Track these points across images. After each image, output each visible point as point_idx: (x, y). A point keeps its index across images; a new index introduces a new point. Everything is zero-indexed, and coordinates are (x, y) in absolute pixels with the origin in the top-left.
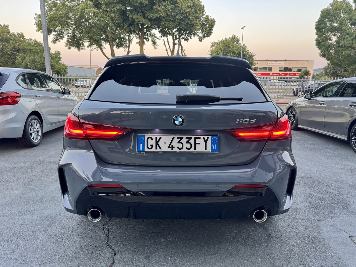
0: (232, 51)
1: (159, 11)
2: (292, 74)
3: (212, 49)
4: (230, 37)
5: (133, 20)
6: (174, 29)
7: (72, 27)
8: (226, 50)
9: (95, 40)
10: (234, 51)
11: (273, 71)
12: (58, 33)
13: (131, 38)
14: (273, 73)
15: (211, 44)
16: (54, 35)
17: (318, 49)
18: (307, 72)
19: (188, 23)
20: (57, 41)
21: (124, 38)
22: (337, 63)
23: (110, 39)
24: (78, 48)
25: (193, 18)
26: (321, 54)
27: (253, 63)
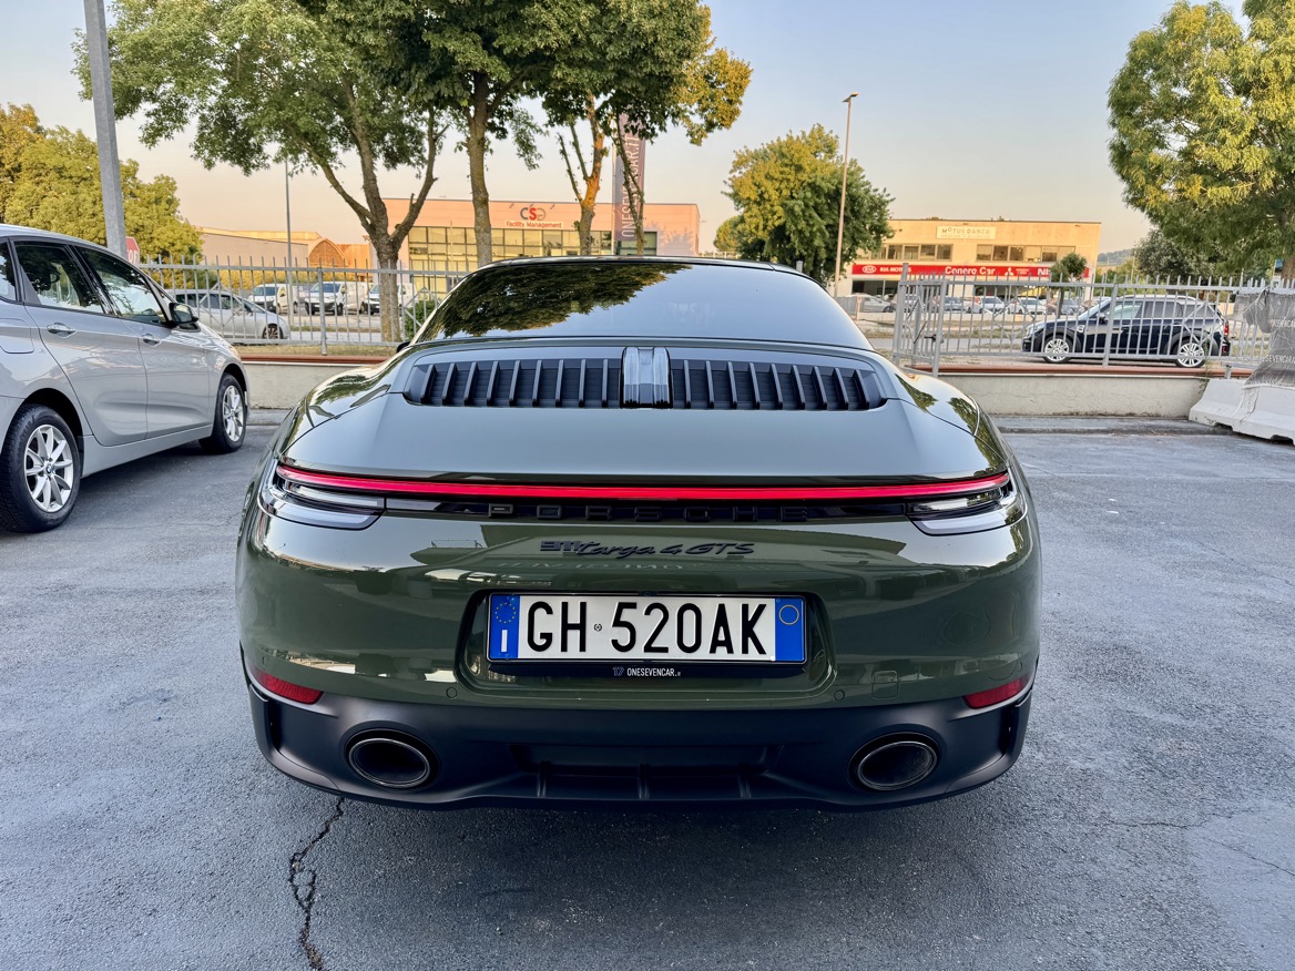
0: (809, 185)
1: (544, 26)
2: (1024, 272)
3: (737, 174)
4: (803, 133)
5: (448, 59)
6: (597, 97)
7: (215, 83)
8: (788, 180)
9: (306, 135)
10: (818, 184)
11: (956, 259)
12: (163, 107)
13: (440, 129)
14: (958, 267)
15: (734, 155)
16: (148, 115)
17: (1119, 177)
18: (1078, 262)
19: (651, 75)
20: (161, 135)
21: (412, 131)
22: (1185, 231)
23: (360, 131)
24: (240, 163)
25: (671, 53)
26: (1131, 197)
27: (886, 228)
